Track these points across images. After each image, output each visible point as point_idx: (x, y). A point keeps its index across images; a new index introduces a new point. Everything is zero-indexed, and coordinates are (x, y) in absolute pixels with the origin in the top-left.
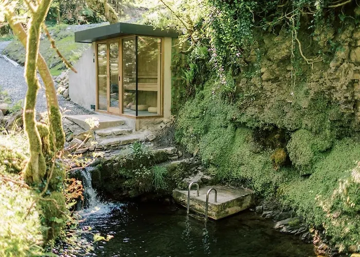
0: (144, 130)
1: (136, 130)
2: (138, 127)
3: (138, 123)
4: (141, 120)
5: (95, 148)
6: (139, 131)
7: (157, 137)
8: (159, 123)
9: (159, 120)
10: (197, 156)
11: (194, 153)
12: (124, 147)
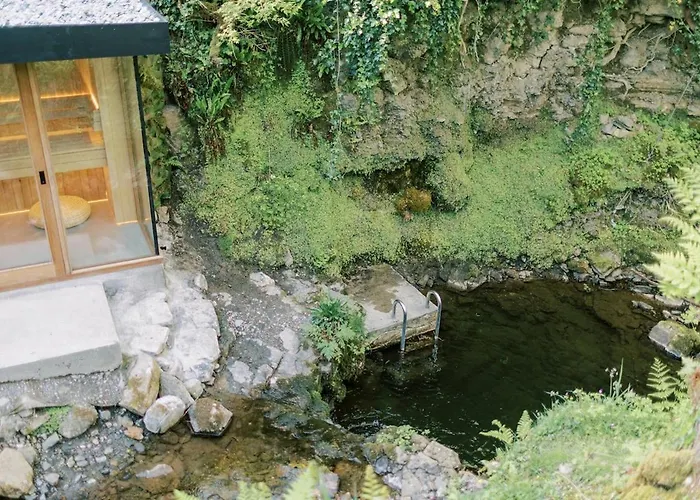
7: (204, 273)
10: (294, 263)
11: (289, 261)
12: (234, 334)
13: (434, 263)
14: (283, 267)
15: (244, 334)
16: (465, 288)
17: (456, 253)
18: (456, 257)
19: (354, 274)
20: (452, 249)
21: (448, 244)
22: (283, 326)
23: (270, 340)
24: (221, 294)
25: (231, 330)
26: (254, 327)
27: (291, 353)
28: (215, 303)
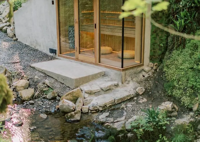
0: (129, 81)
1: (122, 83)
2: (123, 80)
3: (123, 75)
4: (126, 71)
5: (89, 109)
6: (125, 84)
7: (146, 89)
8: (140, 72)
9: (140, 69)
10: (198, 111)
11: (195, 108)
12: (121, 106)
22: (139, 114)
23: (129, 115)
24: (144, 98)
25: (123, 105)
26: (131, 109)
27: (127, 122)
28: (135, 98)
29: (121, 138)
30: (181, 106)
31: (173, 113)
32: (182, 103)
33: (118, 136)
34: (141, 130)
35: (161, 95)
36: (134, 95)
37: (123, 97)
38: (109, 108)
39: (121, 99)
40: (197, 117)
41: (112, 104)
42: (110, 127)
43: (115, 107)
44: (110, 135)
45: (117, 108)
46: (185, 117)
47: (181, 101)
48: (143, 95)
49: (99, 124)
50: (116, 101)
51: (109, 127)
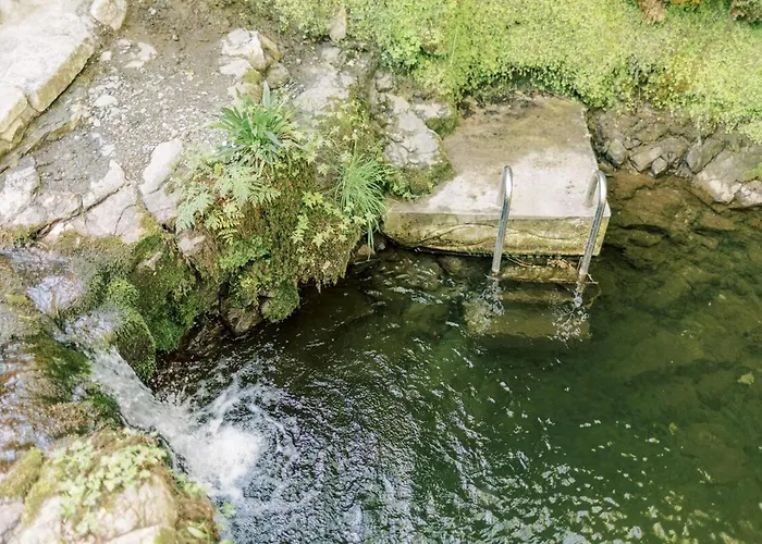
10: (350, 37)
11: (338, 31)
12: (73, 117)
13: (684, 130)
14: (323, 39)
15: (97, 123)
16: (727, 196)
17: (745, 121)
18: (743, 129)
19: (497, 100)
20: (738, 112)
21: (729, 97)
22: (174, 132)
23: (130, 152)
24: (141, 45)
25: (75, 108)
26: (124, 117)
27: (142, 188)
28: (106, 56)
29: (157, 270)
30: (283, 33)
31: (273, 72)
32: (282, 19)
33: (140, 266)
34: (229, 208)
35: (196, 11)
36: (92, 40)
37: (59, 71)
38: (18, 145)
39: (51, 82)
40: (351, 63)
41: (23, 121)
42: (85, 239)
43: (43, 132)
44: (106, 277)
45: (59, 132)
46: (316, 75)
47: (280, 14)
48: (128, 27)
49: (23, 245)
50: (36, 100)
51: (78, 241)
